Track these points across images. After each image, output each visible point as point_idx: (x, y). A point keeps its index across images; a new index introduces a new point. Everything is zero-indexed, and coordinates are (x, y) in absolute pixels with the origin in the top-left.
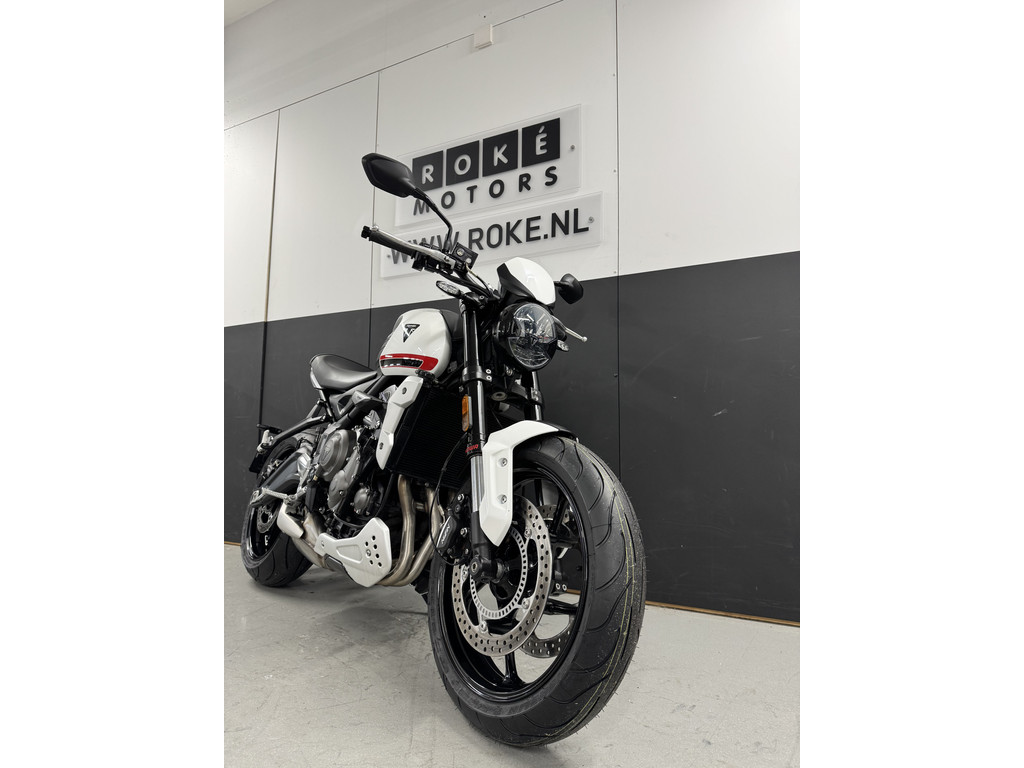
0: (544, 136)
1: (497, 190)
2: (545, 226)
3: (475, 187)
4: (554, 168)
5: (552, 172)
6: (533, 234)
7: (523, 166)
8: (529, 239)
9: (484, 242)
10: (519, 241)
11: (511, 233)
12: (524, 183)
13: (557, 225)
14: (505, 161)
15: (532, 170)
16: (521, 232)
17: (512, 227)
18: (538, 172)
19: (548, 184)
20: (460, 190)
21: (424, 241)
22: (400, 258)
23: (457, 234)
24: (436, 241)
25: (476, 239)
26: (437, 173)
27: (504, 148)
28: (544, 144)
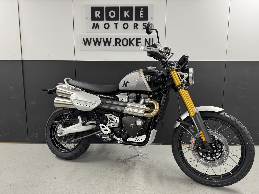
0: (143, 11)
1: (126, 26)
2: (143, 41)
3: (118, 23)
4: (146, 23)
6: (138, 44)
7: (136, 20)
8: (137, 45)
9: (121, 43)
10: (134, 46)
11: (131, 42)
12: (135, 26)
13: (146, 42)
14: (129, 17)
16: (134, 42)
17: (131, 40)
19: (144, 28)
20: (112, 23)
21: (97, 39)
22: (87, 44)
23: (111, 39)
24: (102, 40)
25: (118, 42)
26: (102, 15)
27: (128, 12)
28: (142, 14)
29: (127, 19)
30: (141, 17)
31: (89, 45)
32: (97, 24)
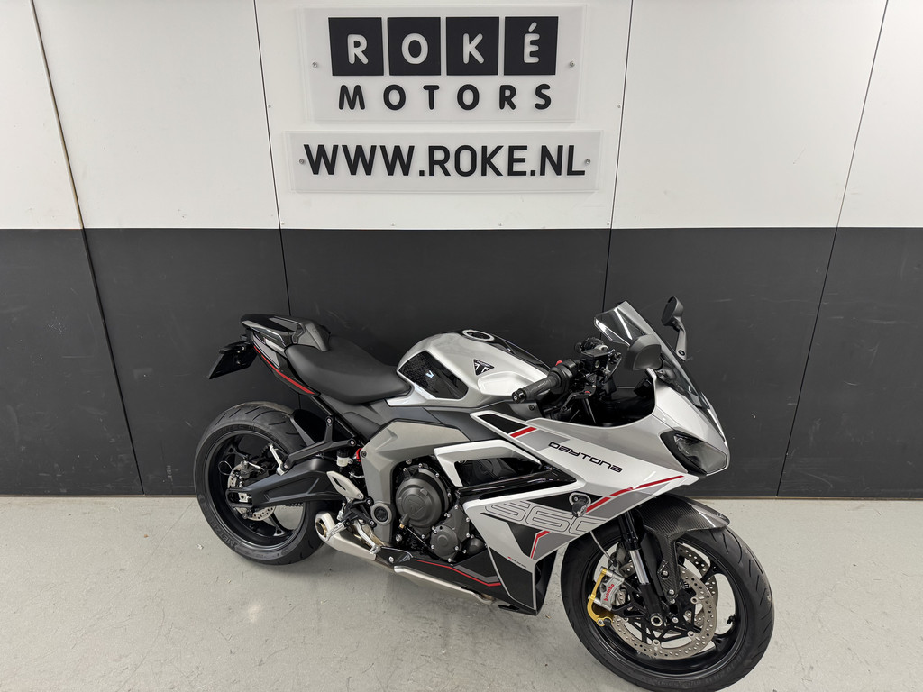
0: (536, 37)
1: (468, 98)
2: (532, 159)
3: (437, 87)
4: (547, 87)
5: (544, 91)
6: (517, 167)
7: (506, 73)
8: (511, 172)
9: (450, 165)
10: (498, 173)
11: (487, 161)
12: (507, 97)
13: (547, 160)
14: (480, 59)
15: (519, 82)
16: (501, 161)
17: (489, 152)
18: (525, 85)
19: (538, 106)
20: (413, 85)
21: (359, 149)
22: (323, 168)
23: (411, 149)
24: (379, 153)
25: (440, 159)
26: (373, 51)
27: (479, 38)
28: (535, 48)
29: (474, 68)
30: (528, 59)
31: (331, 170)
32: (358, 89)
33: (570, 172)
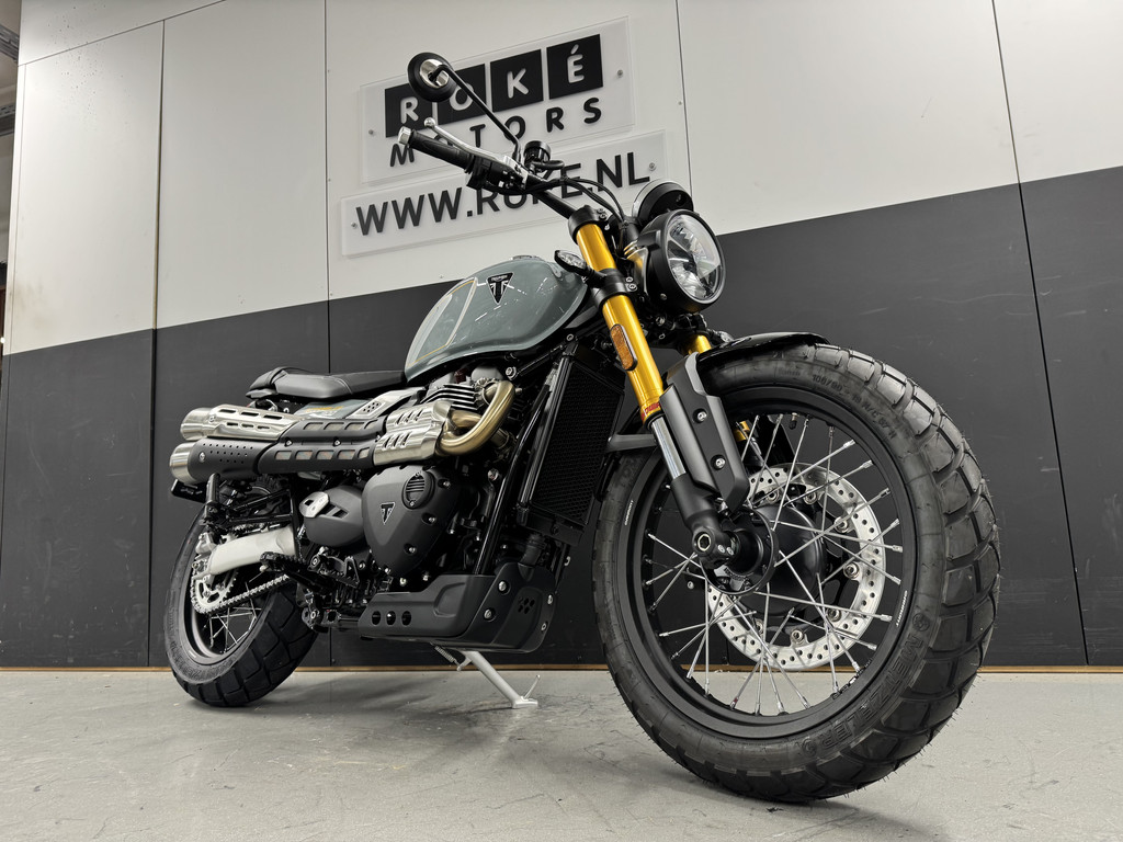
0: (579, 58)
1: (515, 129)
3: (483, 126)
4: (595, 100)
5: (593, 105)
7: (551, 98)
9: (499, 200)
12: (554, 120)
13: (605, 175)
14: (524, 91)
15: (564, 103)
18: (573, 106)
19: (588, 121)
20: (461, 130)
21: (408, 202)
22: (373, 227)
23: (458, 191)
24: (427, 204)
25: (488, 197)
26: (424, 108)
27: (522, 74)
28: (579, 68)
29: (520, 100)
30: (572, 79)
31: (380, 229)
33: (633, 181)
